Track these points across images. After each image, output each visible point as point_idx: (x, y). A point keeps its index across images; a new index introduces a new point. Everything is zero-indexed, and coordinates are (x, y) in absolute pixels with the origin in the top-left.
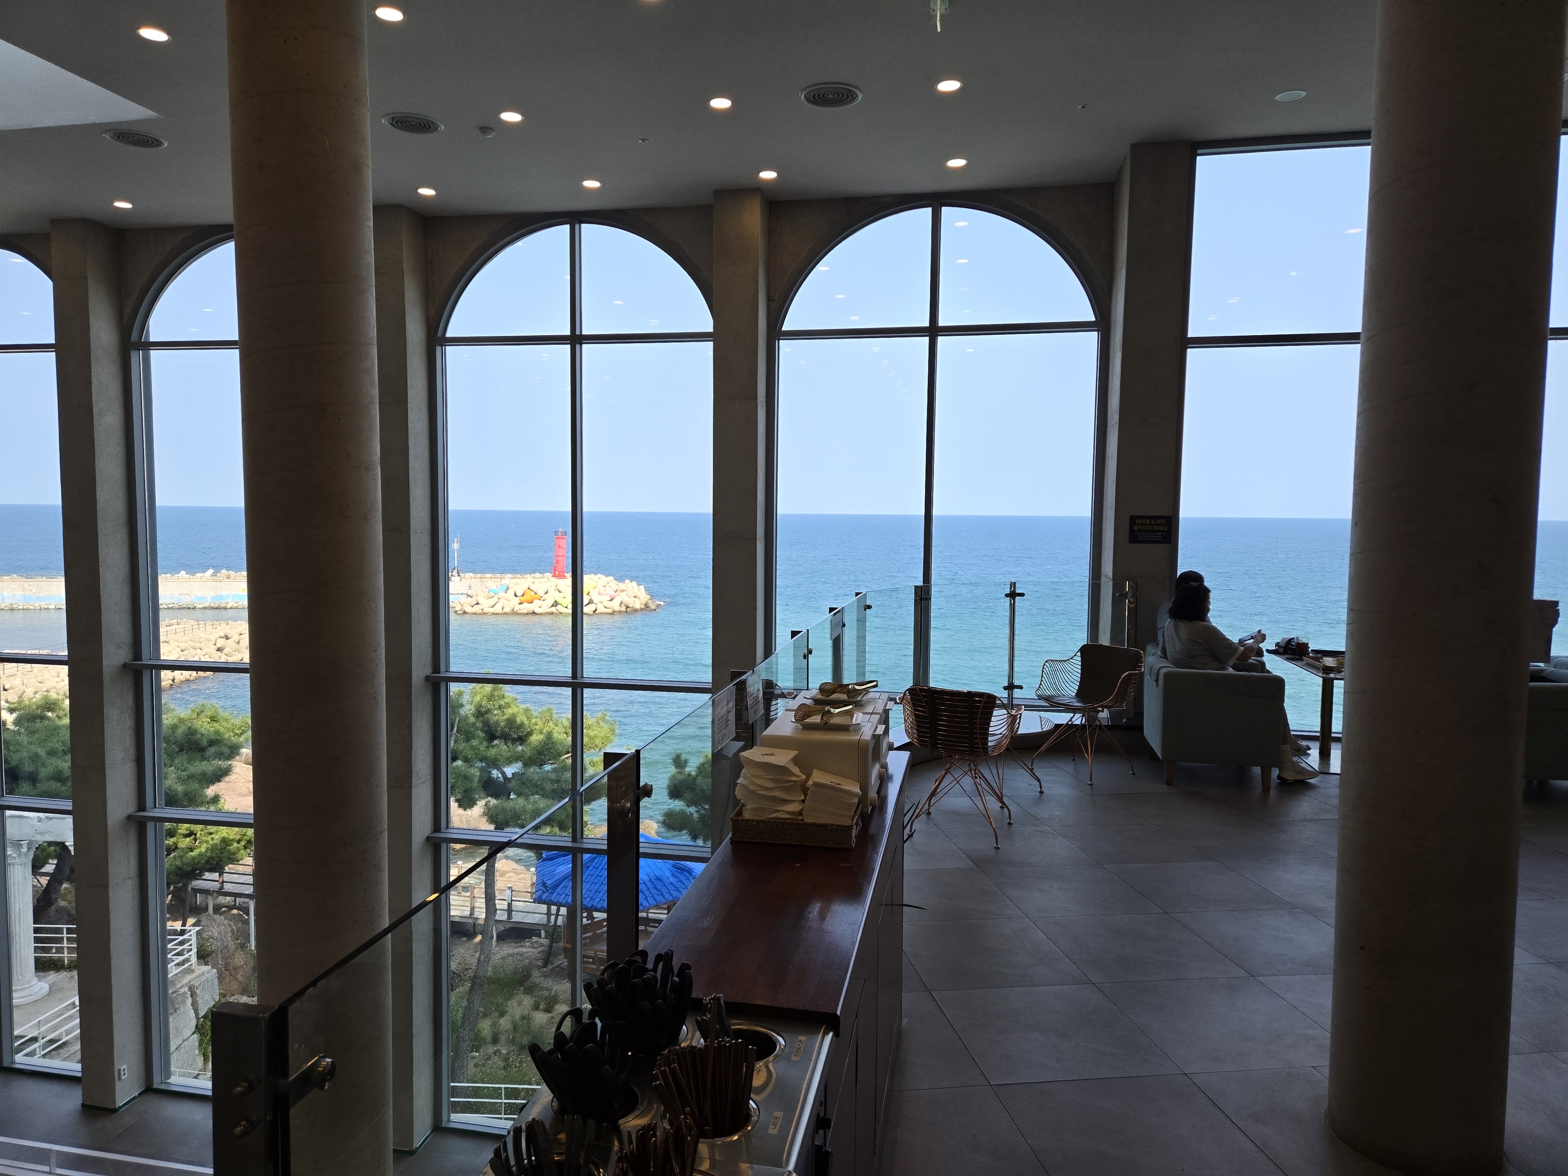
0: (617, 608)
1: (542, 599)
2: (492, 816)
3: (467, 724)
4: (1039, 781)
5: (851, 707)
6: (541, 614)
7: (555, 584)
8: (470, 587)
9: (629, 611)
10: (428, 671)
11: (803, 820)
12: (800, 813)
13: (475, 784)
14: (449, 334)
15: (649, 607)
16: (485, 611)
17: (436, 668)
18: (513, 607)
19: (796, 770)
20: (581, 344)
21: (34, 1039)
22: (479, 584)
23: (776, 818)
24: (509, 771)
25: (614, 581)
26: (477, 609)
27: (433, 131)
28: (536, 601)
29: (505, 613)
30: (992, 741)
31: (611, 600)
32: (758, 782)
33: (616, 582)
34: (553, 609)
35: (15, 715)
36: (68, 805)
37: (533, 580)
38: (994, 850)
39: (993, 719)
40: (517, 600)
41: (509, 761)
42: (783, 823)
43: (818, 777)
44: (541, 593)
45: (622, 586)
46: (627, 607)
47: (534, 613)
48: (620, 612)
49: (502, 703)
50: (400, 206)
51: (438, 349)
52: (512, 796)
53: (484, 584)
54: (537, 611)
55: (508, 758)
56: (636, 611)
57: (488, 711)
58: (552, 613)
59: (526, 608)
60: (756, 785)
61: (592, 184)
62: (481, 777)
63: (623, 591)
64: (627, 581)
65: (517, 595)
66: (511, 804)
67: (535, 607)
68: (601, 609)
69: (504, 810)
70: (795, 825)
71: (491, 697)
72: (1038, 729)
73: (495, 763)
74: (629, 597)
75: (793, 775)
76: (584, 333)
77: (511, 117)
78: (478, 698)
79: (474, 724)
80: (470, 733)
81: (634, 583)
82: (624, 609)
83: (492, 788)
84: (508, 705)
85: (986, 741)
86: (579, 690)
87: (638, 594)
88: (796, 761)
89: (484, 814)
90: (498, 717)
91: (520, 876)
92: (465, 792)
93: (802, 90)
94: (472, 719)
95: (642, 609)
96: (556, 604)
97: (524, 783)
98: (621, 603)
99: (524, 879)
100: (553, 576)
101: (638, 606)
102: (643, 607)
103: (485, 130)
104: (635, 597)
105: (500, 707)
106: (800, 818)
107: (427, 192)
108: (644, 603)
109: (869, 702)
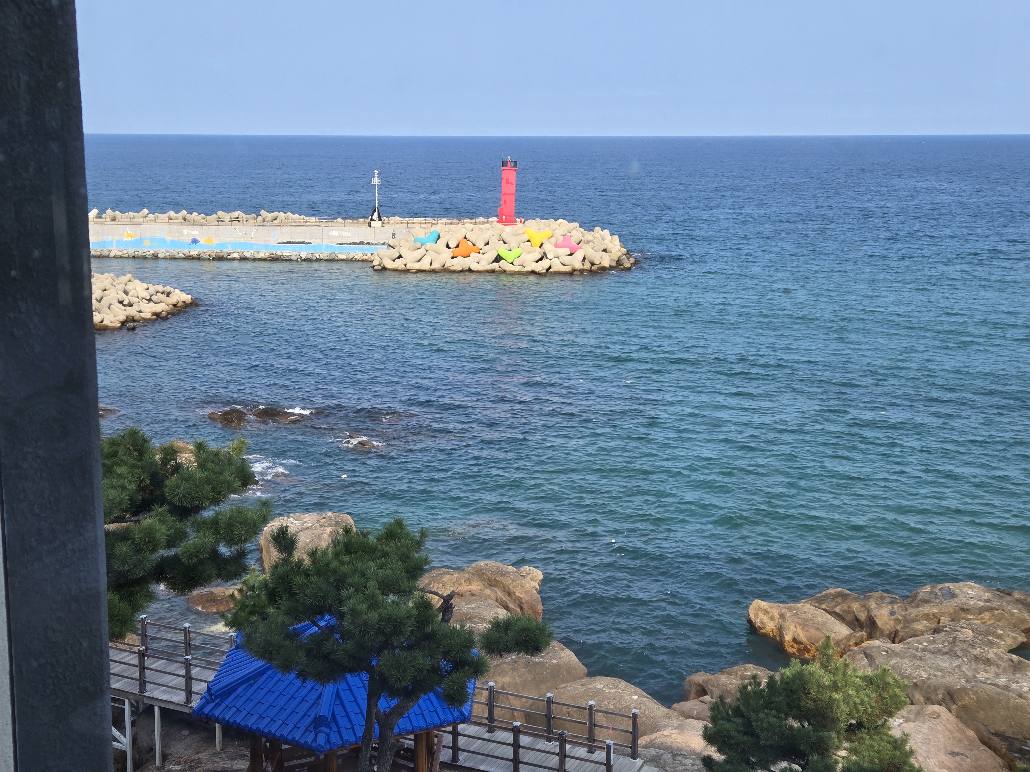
0: (580, 266)
1: (481, 252)
6: (478, 272)
7: (499, 232)
8: (394, 235)
9: (594, 270)
15: (622, 265)
16: (408, 267)
18: (443, 263)
22: (405, 231)
25: (579, 228)
26: (399, 264)
28: (473, 255)
29: (434, 271)
31: (571, 255)
33: (582, 230)
34: (495, 266)
37: (473, 226)
40: (449, 253)
44: (480, 244)
45: (589, 236)
46: (593, 264)
47: (470, 270)
48: (582, 271)
53: (412, 230)
54: (474, 267)
56: (604, 269)
58: (493, 271)
59: (458, 264)
63: (588, 242)
64: (597, 229)
65: (450, 246)
67: (472, 262)
68: (557, 267)
74: (595, 251)
81: (607, 232)
82: (587, 266)
87: (610, 246)
95: (611, 268)
96: (498, 259)
98: (584, 259)
100: (498, 222)
101: (606, 264)
102: (614, 264)
104: (605, 250)
108: (616, 259)
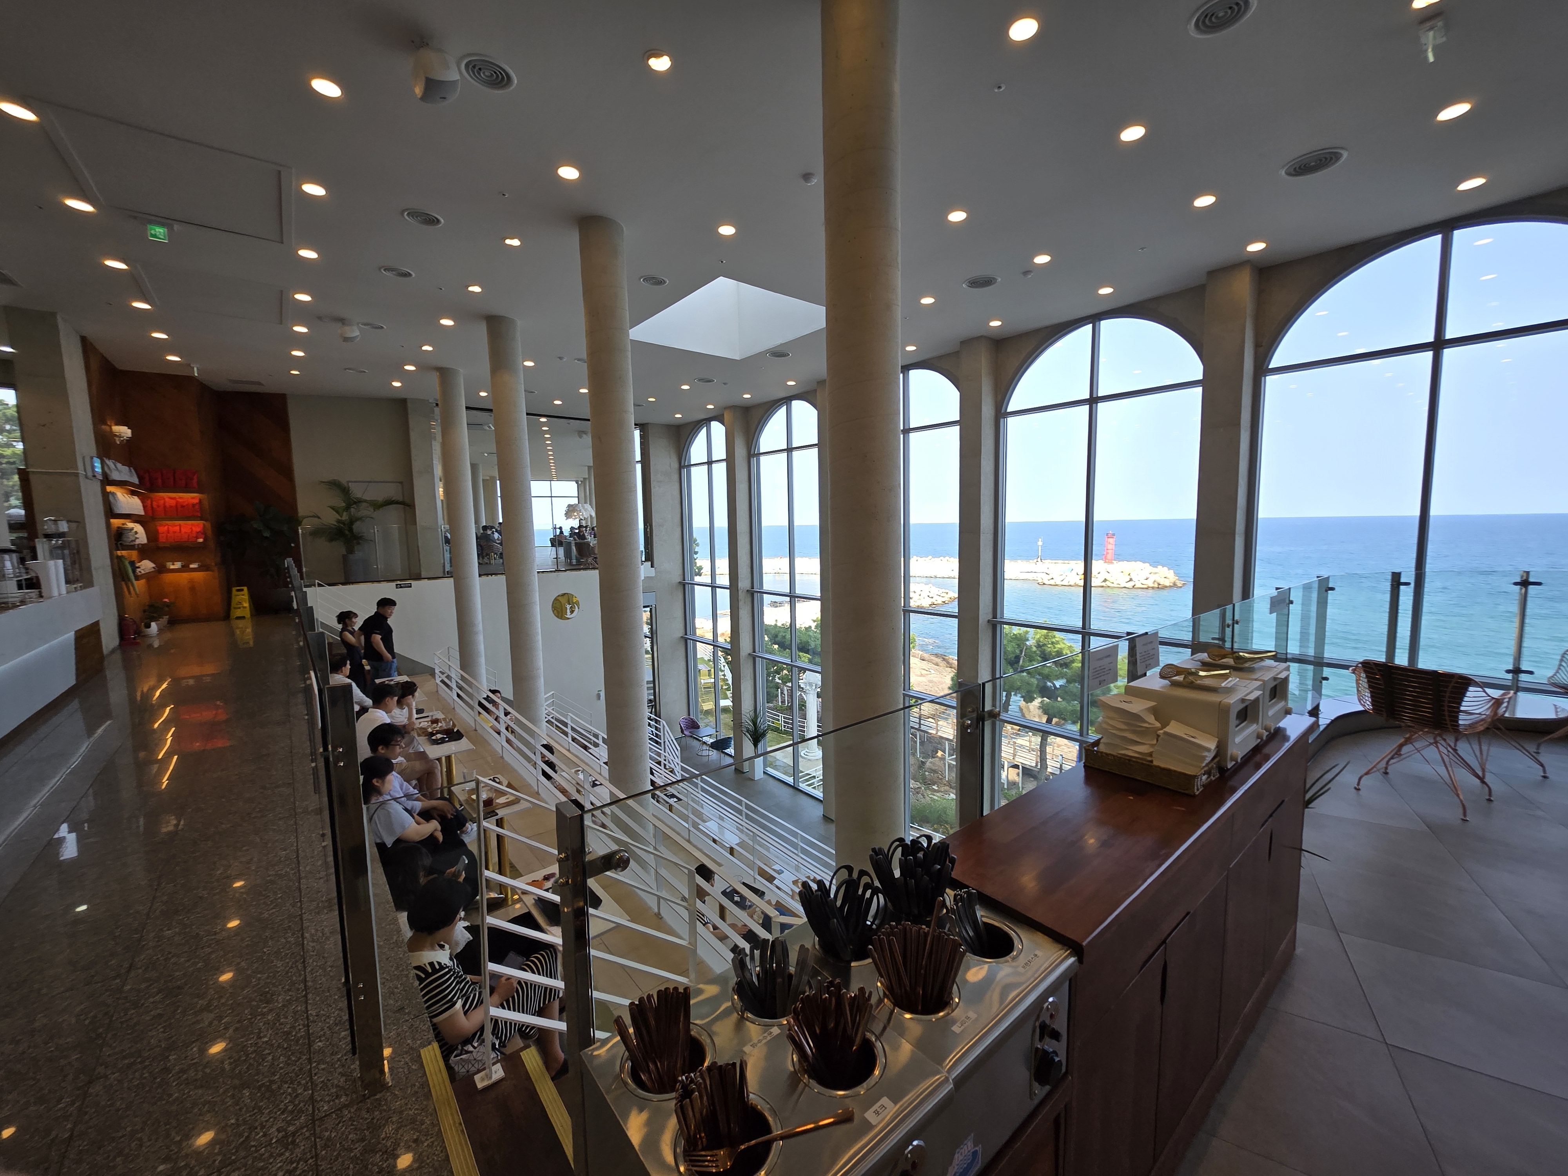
0: (1152, 585)
1: (1096, 577)
2: (1045, 709)
3: (1031, 651)
4: (1542, 765)
5: (1228, 671)
6: (1094, 587)
7: (1106, 568)
8: (1048, 568)
9: (1160, 587)
10: (990, 617)
11: (1152, 761)
12: (1151, 754)
13: (1034, 689)
14: (1009, 410)
15: (1176, 585)
16: (1057, 583)
17: (995, 616)
18: (1076, 582)
19: (1151, 719)
20: (1097, 403)
21: (814, 777)
22: (1054, 566)
23: (1124, 755)
24: (1058, 683)
25: (1149, 566)
26: (1052, 582)
27: (994, 283)
29: (1070, 586)
30: (1463, 719)
31: (1146, 579)
32: (1111, 722)
33: (1152, 567)
34: (1104, 584)
35: (816, 623)
36: (819, 669)
38: (1460, 821)
39: (1466, 699)
40: (1078, 577)
41: (1057, 678)
42: (1129, 760)
43: (1174, 728)
44: (1095, 574)
45: (1155, 570)
46: (1159, 584)
48: (1153, 588)
49: (1054, 640)
50: (982, 336)
51: (1002, 420)
52: (1059, 699)
53: (1057, 566)
54: (1092, 584)
55: (1056, 676)
56: (1166, 587)
57: (1044, 645)
58: (1102, 587)
60: (1108, 724)
61: (1106, 291)
62: (1038, 685)
63: (1156, 573)
64: (1160, 566)
65: (1079, 574)
66: (1058, 704)
68: (1138, 585)
69: (1053, 707)
70: (1145, 765)
71: (1046, 637)
72: (1552, 715)
73: (1047, 677)
75: (1145, 722)
76: (1099, 395)
77: (1042, 259)
78: (1038, 636)
79: (1035, 652)
80: (1033, 657)
82: (1156, 586)
83: (1044, 692)
84: (1058, 642)
85: (1456, 719)
86: (1087, 637)
88: (1154, 711)
89: (1040, 708)
90: (1049, 648)
91: (1070, 750)
92: (1028, 692)
93: (1283, 167)
94: (1034, 649)
95: (1170, 586)
96: (1105, 580)
97: (1066, 692)
98: (1154, 581)
99: (1072, 752)
102: (1172, 585)
103: (1026, 273)
105: (1053, 643)
106: (1149, 759)
107: (996, 324)
109: (1262, 668)
